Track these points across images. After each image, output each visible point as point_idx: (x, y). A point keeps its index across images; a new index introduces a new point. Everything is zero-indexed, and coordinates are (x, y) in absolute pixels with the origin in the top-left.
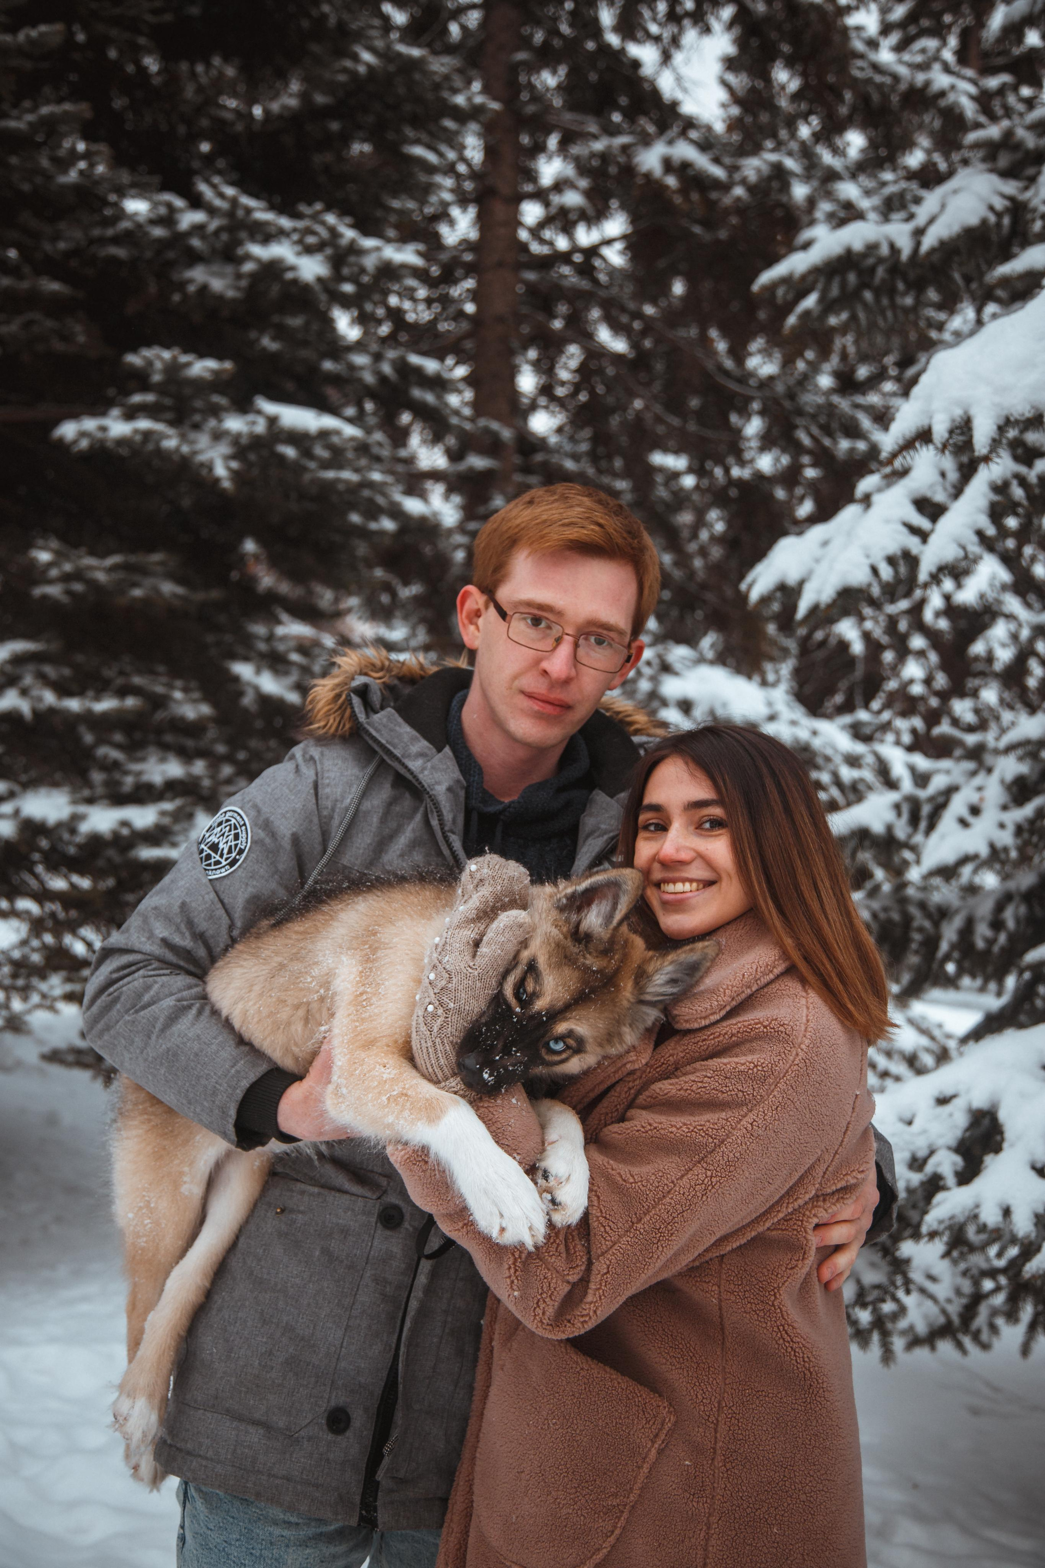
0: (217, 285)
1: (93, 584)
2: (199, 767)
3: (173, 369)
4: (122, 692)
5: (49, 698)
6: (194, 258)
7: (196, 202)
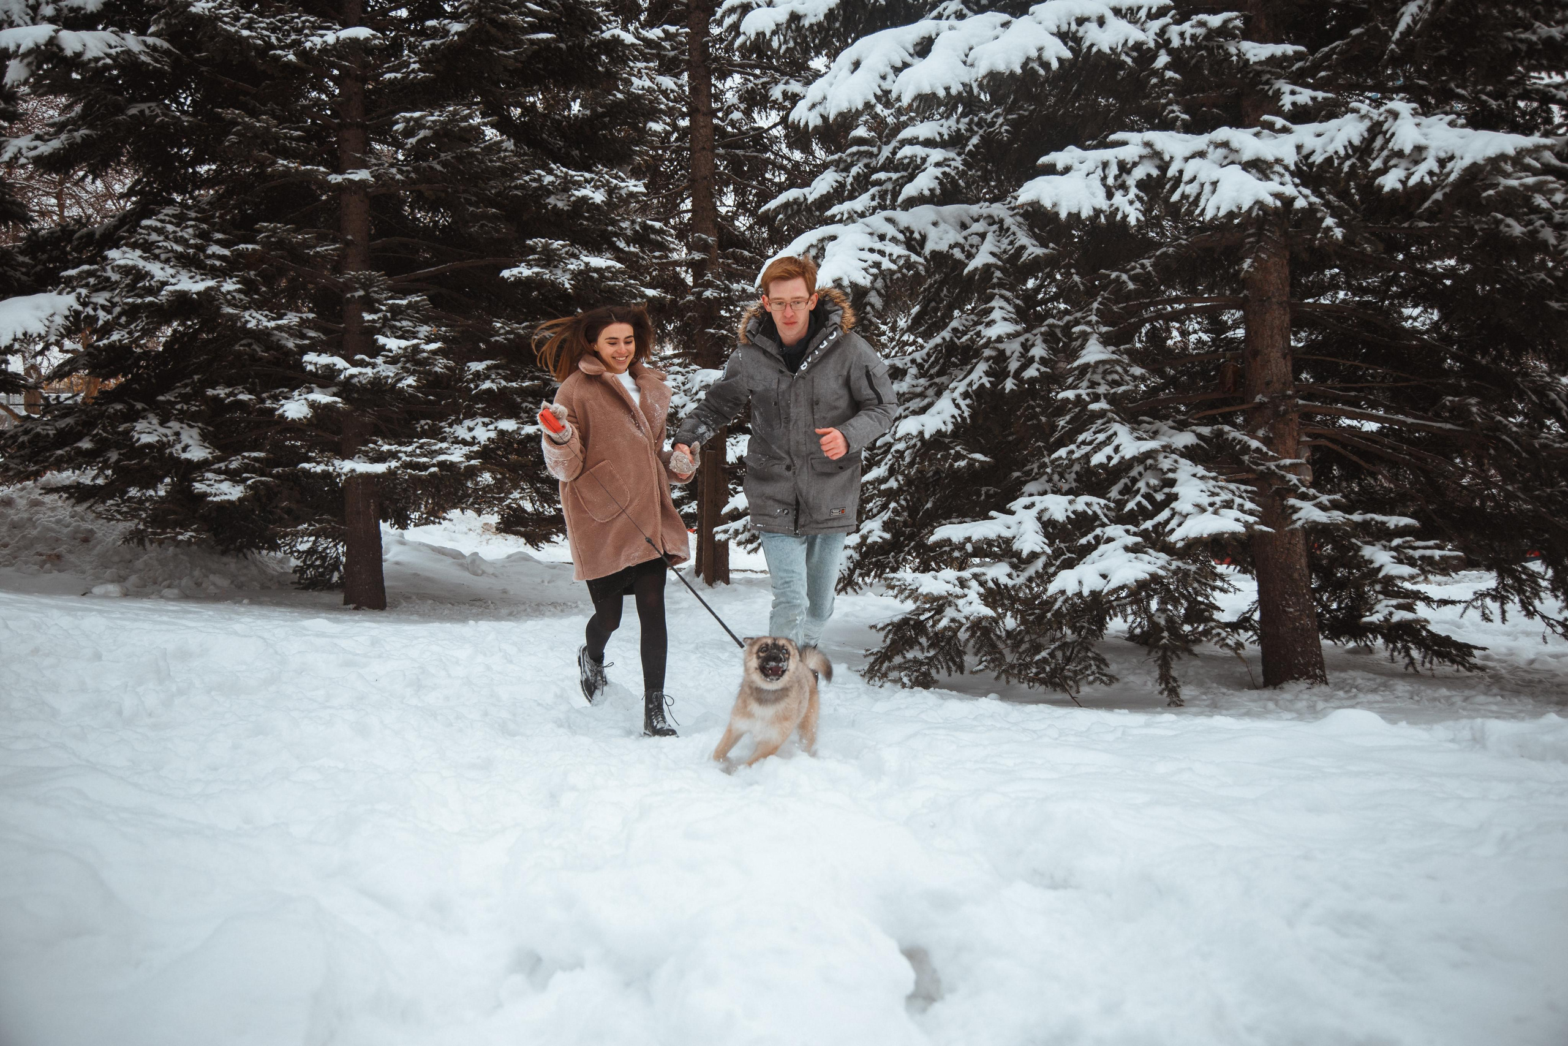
0: (560, 205)
1: (518, 335)
3: (546, 247)
4: (532, 379)
5: (504, 383)
6: (549, 193)
7: (550, 172)
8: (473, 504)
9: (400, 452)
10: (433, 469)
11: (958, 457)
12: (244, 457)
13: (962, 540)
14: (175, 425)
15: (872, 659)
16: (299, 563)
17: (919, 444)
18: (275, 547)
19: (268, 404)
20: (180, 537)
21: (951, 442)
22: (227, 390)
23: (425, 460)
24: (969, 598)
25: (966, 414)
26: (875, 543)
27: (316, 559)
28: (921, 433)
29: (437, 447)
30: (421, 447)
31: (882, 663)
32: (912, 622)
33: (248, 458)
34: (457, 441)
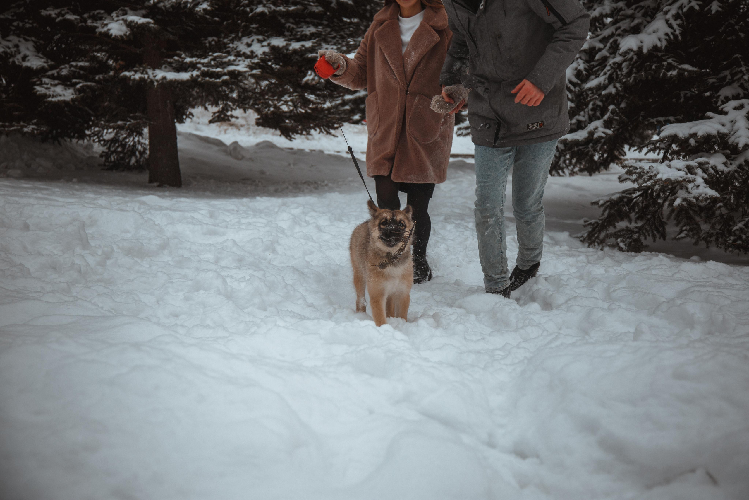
2: (320, 28)
4: (295, 4)
5: (273, 8)
8: (253, 105)
9: (199, 63)
10: (225, 77)
11: (670, 67)
12: (72, 66)
13: (687, 136)
14: (14, 39)
15: (589, 229)
16: (105, 149)
17: (635, 57)
18: (82, 136)
19: (89, 22)
20: (25, 130)
21: (664, 56)
22: (57, 11)
23: (219, 69)
24: (696, 183)
25: (678, 32)
26: (601, 138)
27: (118, 147)
28: (640, 49)
29: (226, 60)
30: (214, 59)
31: (600, 232)
32: (625, 200)
33: (76, 67)
34: (238, 54)
